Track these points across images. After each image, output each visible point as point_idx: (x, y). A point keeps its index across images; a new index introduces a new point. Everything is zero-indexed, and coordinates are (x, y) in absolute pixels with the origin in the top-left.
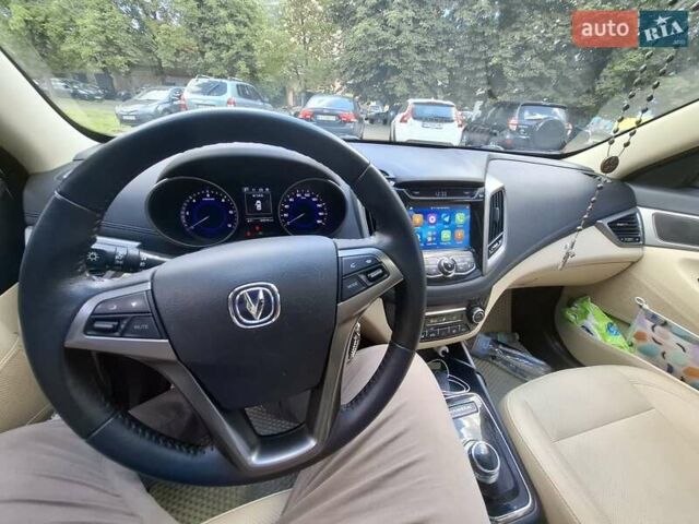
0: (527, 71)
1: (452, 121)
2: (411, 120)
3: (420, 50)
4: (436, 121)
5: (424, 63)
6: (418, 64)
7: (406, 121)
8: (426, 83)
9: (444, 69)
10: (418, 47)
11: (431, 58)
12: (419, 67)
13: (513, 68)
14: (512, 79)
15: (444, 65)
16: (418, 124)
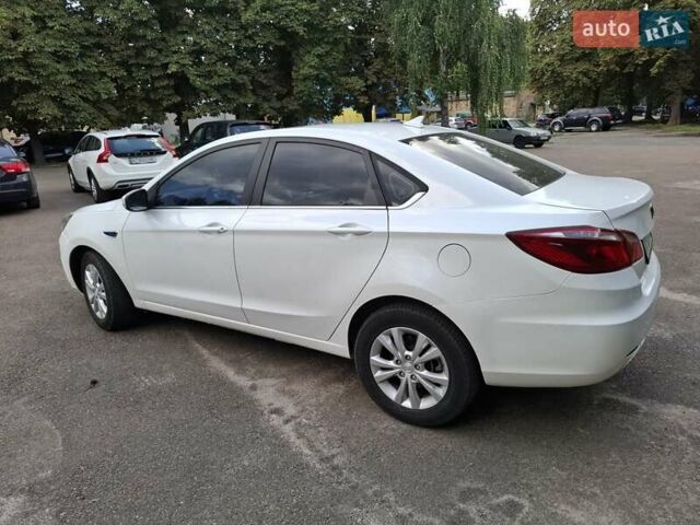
0: (216, 78)
1: (165, 153)
2: (112, 158)
3: (60, 57)
4: (145, 155)
5: (73, 74)
6: (67, 77)
7: (106, 161)
8: (86, 100)
9: (106, 79)
10: (55, 53)
11: (80, 66)
12: (69, 80)
13: (199, 76)
14: (203, 87)
15: (103, 74)
16: (124, 161)
